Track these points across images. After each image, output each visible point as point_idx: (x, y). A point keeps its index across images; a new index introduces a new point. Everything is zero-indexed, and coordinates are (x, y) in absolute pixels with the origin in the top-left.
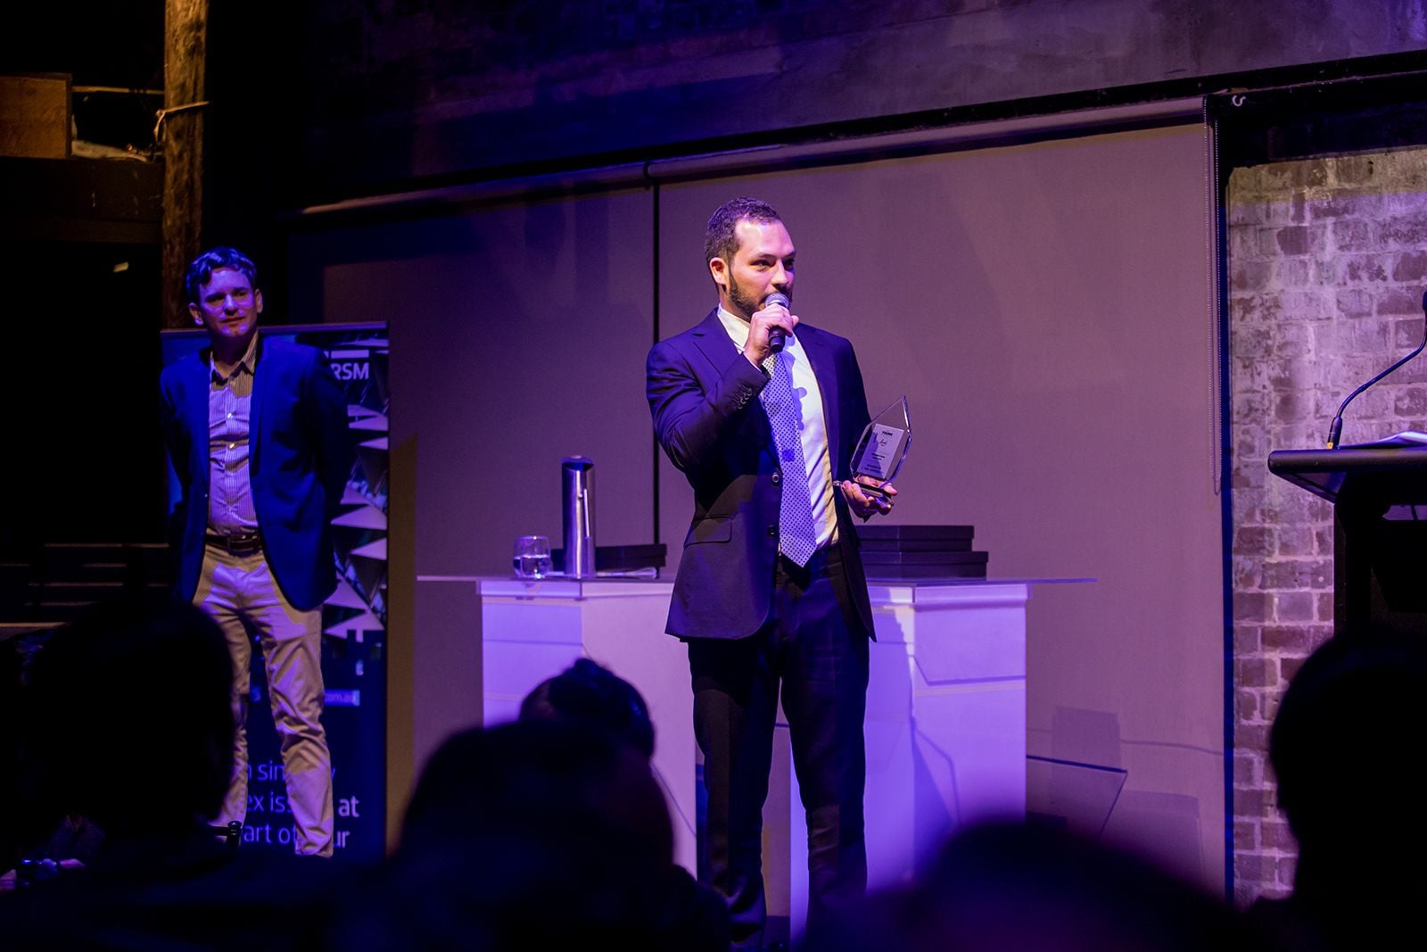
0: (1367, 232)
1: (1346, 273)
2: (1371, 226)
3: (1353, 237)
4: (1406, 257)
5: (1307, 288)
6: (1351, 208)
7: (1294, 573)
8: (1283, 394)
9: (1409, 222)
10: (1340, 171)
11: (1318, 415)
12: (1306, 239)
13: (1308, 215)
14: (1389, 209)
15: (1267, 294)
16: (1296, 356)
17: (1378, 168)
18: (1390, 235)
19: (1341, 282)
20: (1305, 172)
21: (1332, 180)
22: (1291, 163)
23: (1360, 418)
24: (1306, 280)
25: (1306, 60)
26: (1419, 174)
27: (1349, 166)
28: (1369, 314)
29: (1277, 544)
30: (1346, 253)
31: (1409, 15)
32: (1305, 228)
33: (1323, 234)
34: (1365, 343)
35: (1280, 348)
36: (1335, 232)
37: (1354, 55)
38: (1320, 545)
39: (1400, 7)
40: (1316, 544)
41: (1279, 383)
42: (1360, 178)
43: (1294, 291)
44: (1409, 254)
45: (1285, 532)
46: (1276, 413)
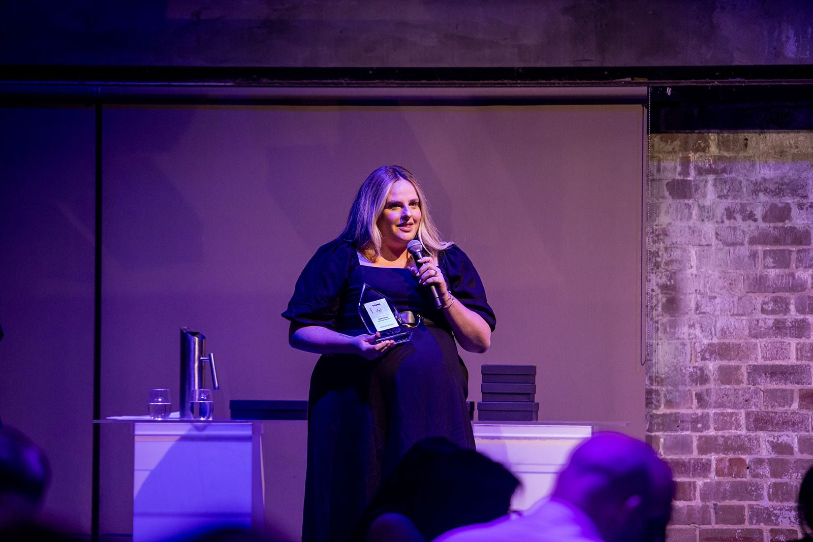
0: (741, 187)
1: (723, 214)
2: (744, 183)
3: (729, 189)
4: (773, 207)
5: (691, 223)
6: (728, 169)
7: (676, 421)
8: (668, 296)
9: (777, 183)
10: (720, 143)
11: (698, 312)
12: (690, 189)
13: (693, 172)
14: (759, 173)
15: (656, 225)
16: (681, 270)
17: (752, 143)
18: (760, 190)
19: (719, 220)
20: (691, 142)
21: (714, 149)
22: (680, 135)
23: (733, 315)
24: (690, 217)
26: (785, 149)
27: (728, 140)
28: (742, 244)
29: (663, 401)
30: (724, 200)
31: (784, 38)
32: (690, 181)
33: (705, 186)
34: (738, 263)
35: (667, 264)
36: (715, 185)
37: (736, 63)
38: (698, 402)
39: (776, 34)
40: (695, 401)
41: (664, 288)
42: (738, 149)
43: (680, 224)
44: (776, 205)
45: (669, 392)
46: (663, 309)
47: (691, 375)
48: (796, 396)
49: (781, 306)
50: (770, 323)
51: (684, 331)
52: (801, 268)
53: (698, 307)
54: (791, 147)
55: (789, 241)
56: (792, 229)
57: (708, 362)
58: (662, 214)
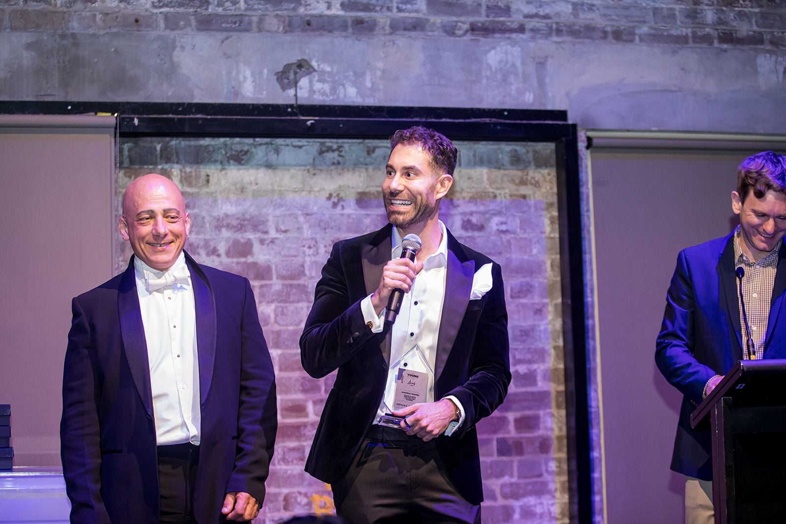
0: (204, 223)
2: (207, 219)
4: (236, 243)
6: (192, 205)
9: (238, 219)
10: (183, 179)
14: (222, 209)
17: (213, 179)
18: (223, 226)
25: (158, 98)
26: (246, 186)
27: (191, 176)
31: (241, 79)
37: (196, 100)
39: (234, 73)
42: (200, 185)
44: (238, 241)
52: (264, 303)
54: (251, 183)
55: (252, 276)
56: (255, 264)
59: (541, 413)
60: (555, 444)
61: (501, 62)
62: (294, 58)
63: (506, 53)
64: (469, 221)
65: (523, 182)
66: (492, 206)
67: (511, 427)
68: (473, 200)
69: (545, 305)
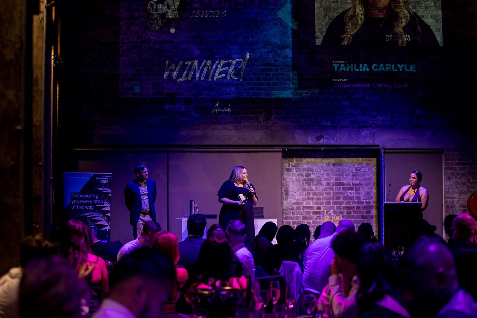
1: (297, 175)
2: (301, 169)
3: (298, 170)
4: (307, 173)
5: (291, 177)
6: (298, 166)
7: (288, 218)
8: (286, 192)
9: (308, 169)
10: (296, 160)
12: (290, 170)
13: (291, 166)
14: (304, 167)
15: (283, 177)
16: (288, 187)
17: (302, 161)
18: (304, 170)
20: (290, 160)
21: (295, 162)
22: (288, 159)
23: (299, 196)
25: (291, 144)
27: (298, 160)
28: (301, 181)
29: (285, 214)
30: (297, 172)
31: (308, 139)
32: (290, 168)
33: (293, 169)
34: (300, 185)
35: (286, 185)
36: (295, 169)
37: (299, 144)
39: (307, 138)
40: (292, 214)
41: (285, 190)
42: (300, 162)
43: (288, 177)
45: (286, 212)
46: (285, 195)
47: (291, 208)
48: (312, 212)
49: (309, 194)
50: (307, 197)
51: (289, 199)
52: (313, 186)
53: (292, 194)
54: (310, 161)
55: (310, 180)
56: (311, 178)
57: (294, 206)
58: (285, 175)
59: (372, 210)
60: (374, 217)
61: (364, 134)
62: (320, 135)
63: (366, 132)
64: (357, 169)
65: (369, 161)
66: (362, 166)
67: (365, 213)
68: (358, 164)
69: (373, 187)
